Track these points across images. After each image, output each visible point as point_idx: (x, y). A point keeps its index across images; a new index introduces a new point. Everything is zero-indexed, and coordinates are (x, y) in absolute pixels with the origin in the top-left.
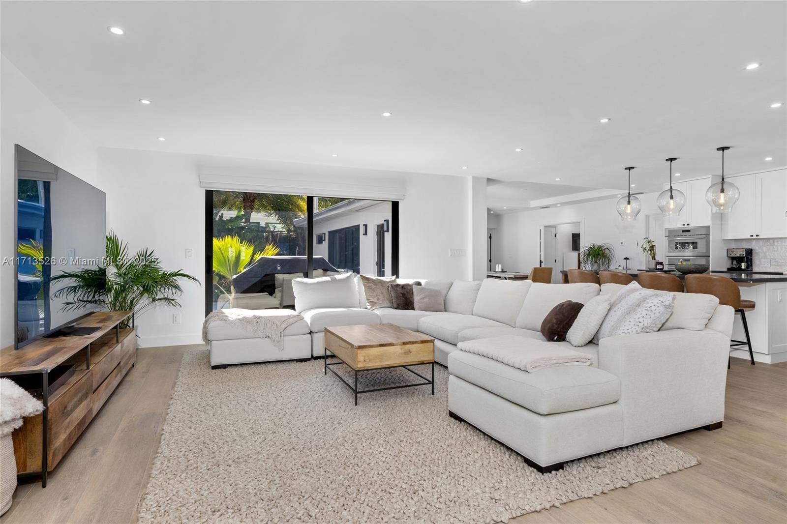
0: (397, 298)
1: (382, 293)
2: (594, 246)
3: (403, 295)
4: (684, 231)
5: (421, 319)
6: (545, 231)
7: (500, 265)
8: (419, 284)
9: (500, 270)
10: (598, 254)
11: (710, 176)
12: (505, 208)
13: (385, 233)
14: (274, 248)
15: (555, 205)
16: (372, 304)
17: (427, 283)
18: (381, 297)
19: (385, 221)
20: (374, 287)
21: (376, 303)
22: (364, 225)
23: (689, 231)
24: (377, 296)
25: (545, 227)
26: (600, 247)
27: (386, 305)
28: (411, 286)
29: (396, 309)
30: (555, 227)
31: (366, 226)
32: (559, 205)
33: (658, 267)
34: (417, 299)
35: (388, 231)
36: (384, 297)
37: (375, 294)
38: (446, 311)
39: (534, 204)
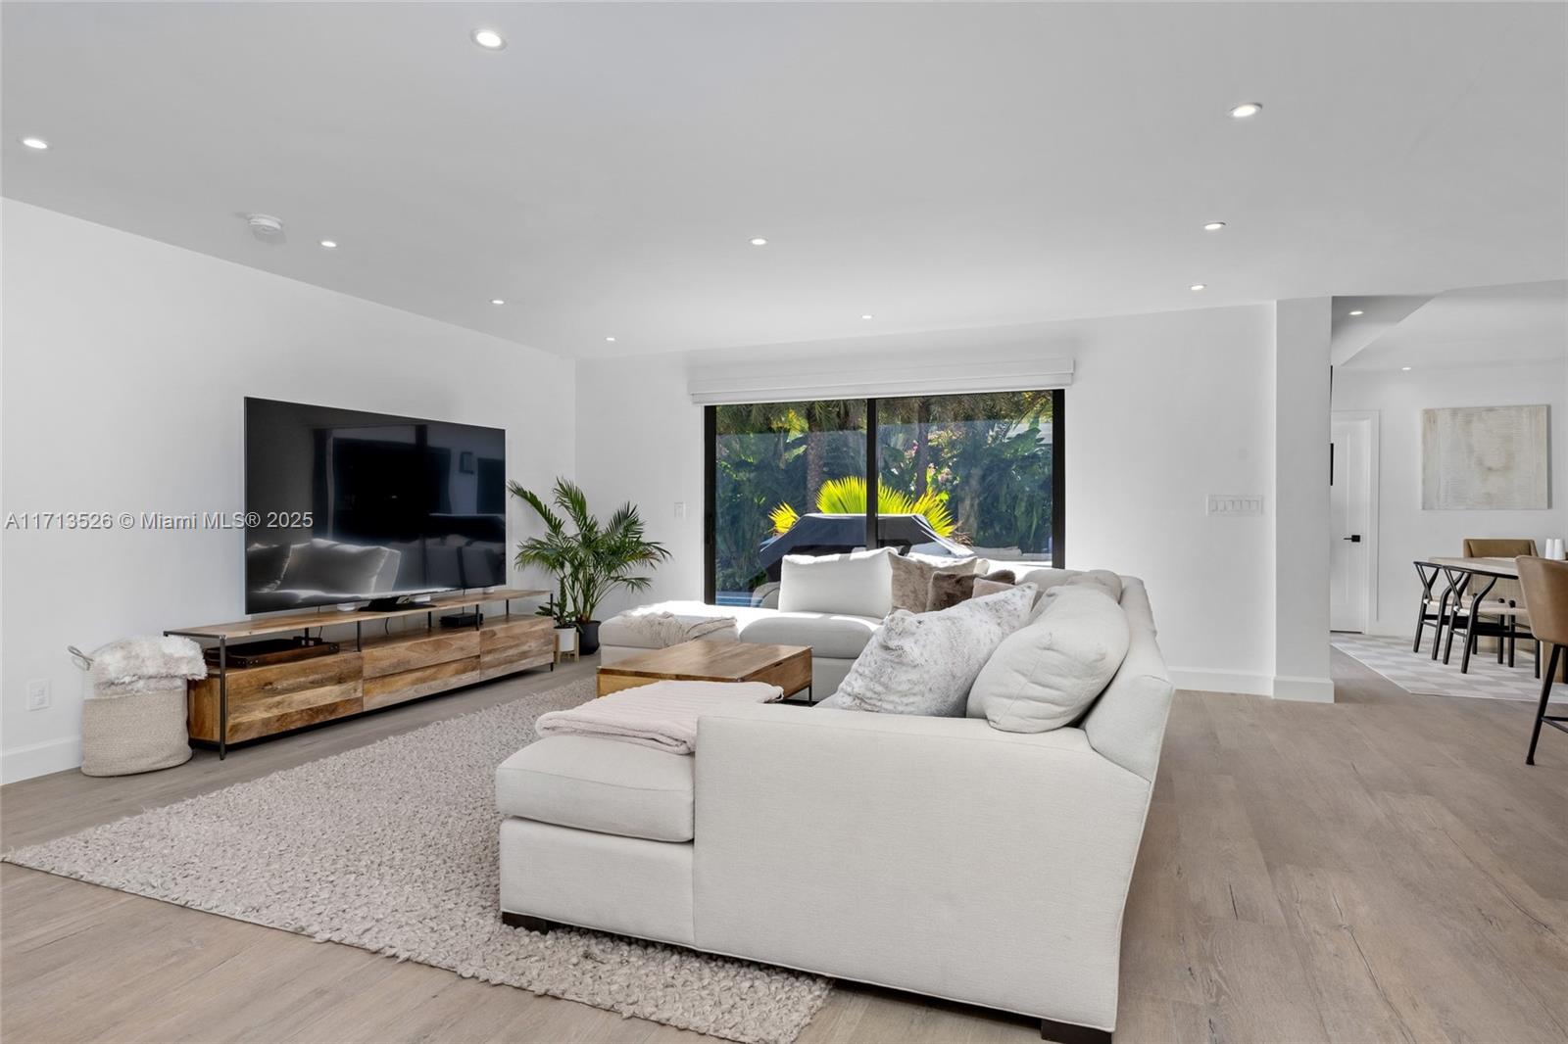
28: (976, 579)
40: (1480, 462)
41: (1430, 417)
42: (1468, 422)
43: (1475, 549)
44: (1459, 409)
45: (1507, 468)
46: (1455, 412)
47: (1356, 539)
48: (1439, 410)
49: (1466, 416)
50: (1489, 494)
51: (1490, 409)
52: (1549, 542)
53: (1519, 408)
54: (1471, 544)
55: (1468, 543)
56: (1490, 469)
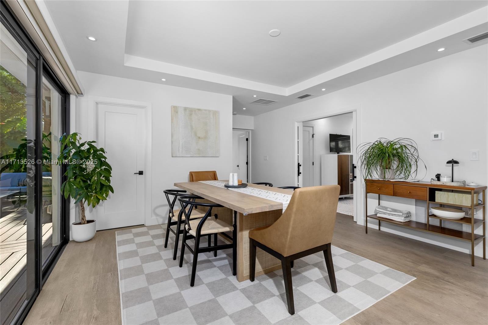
40: (196, 134)
41: (175, 109)
42: (191, 114)
43: (195, 177)
44: (188, 108)
45: (206, 138)
46: (185, 109)
47: (141, 173)
48: (179, 107)
49: (190, 112)
50: (199, 149)
51: (199, 110)
52: (231, 175)
53: (210, 111)
54: (193, 174)
55: (191, 174)
56: (199, 138)
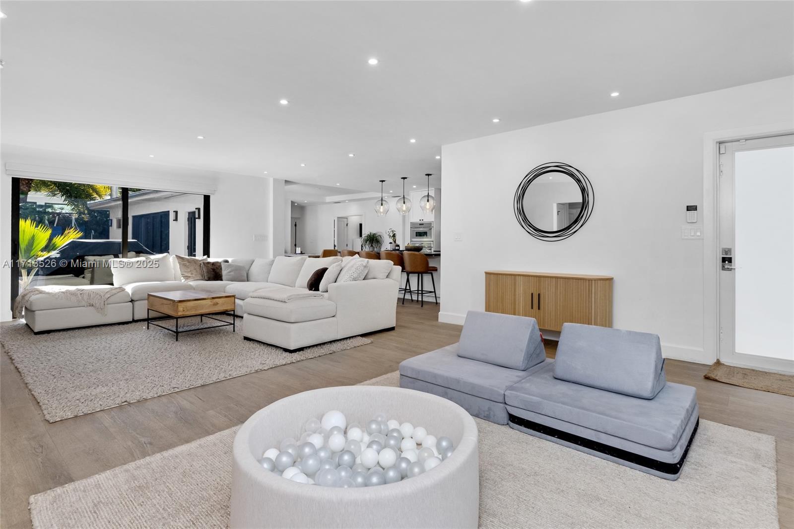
0: (208, 272)
1: (195, 269)
2: (371, 234)
3: (214, 270)
4: (420, 224)
5: (228, 287)
6: (338, 221)
7: (299, 248)
8: (227, 261)
9: (300, 252)
10: (373, 240)
11: (433, 189)
12: (306, 201)
13: (197, 220)
14: (77, 231)
15: (344, 201)
16: (186, 277)
17: (233, 261)
18: (195, 272)
19: (196, 209)
20: (188, 264)
21: (189, 277)
22: (174, 212)
23: (423, 224)
24: (191, 271)
25: (338, 218)
26: (374, 234)
27: (198, 278)
28: (220, 263)
29: (207, 281)
30: (347, 218)
31: (176, 212)
32: (347, 201)
33: (397, 248)
34: (224, 273)
35: (199, 218)
36: (197, 272)
37: (189, 270)
38: (248, 281)
39: (329, 199)
